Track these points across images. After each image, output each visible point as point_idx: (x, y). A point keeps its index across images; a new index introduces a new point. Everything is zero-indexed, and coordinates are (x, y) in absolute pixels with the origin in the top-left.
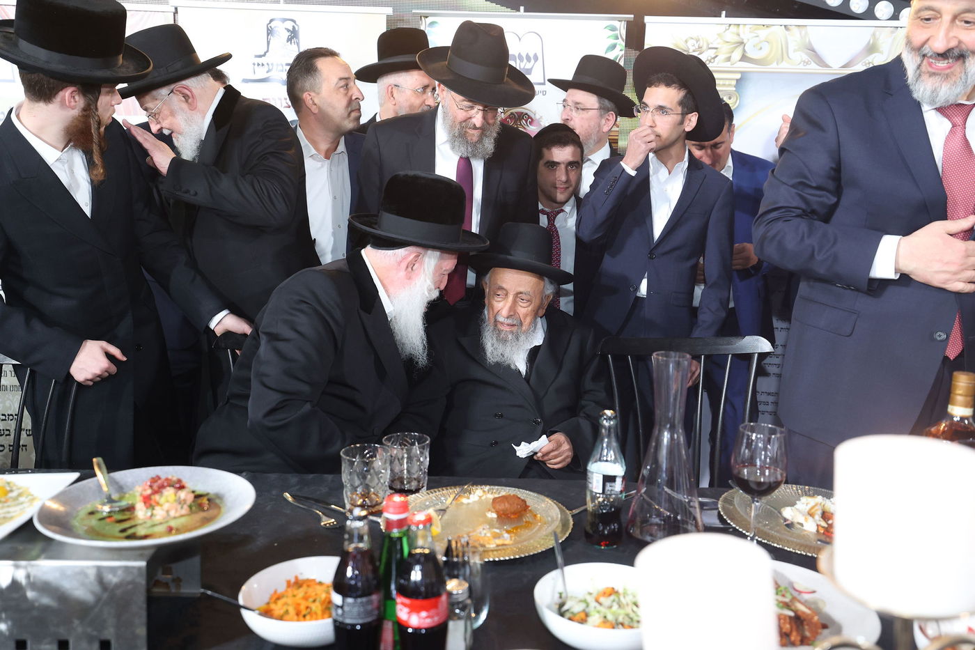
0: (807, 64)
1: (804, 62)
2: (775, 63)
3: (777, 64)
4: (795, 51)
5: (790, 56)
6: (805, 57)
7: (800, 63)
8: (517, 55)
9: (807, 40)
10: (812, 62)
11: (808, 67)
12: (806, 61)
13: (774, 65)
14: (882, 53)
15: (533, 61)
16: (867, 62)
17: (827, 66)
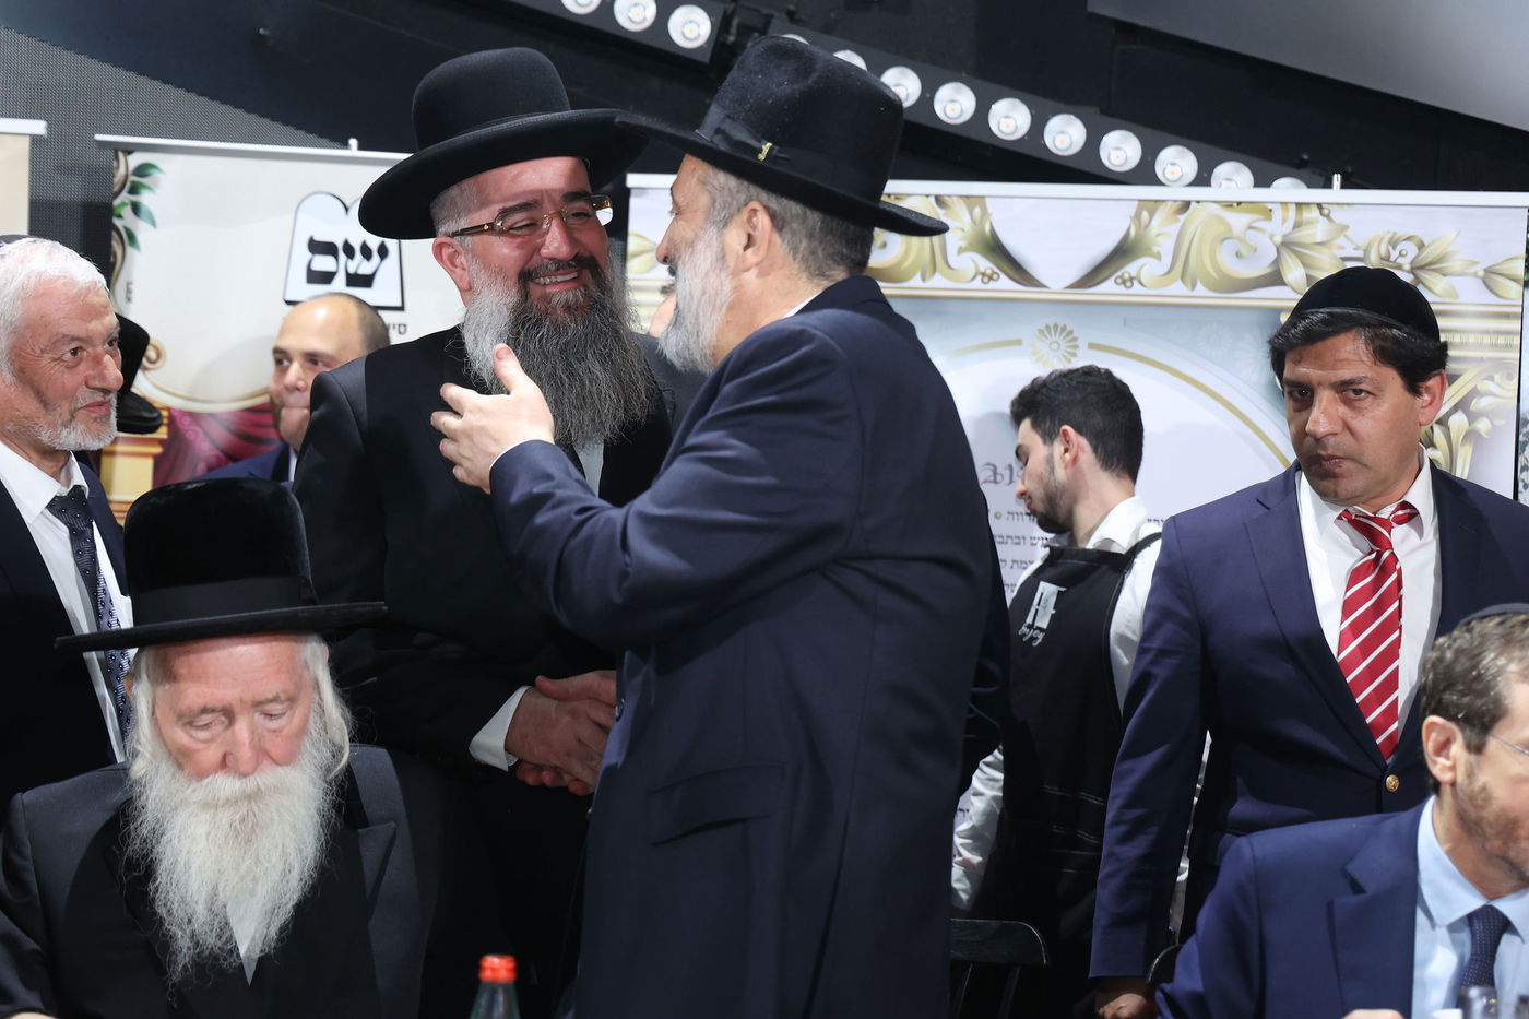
0: (991, 278)
1: (984, 274)
2: (918, 277)
3: (924, 280)
4: (961, 251)
5: (950, 263)
6: (985, 264)
7: (975, 277)
8: (340, 245)
9: (987, 229)
10: (1002, 275)
11: (992, 285)
12: (989, 272)
13: (916, 281)
14: (1158, 256)
15: (376, 257)
16: (1126, 276)
17: (1038, 284)
